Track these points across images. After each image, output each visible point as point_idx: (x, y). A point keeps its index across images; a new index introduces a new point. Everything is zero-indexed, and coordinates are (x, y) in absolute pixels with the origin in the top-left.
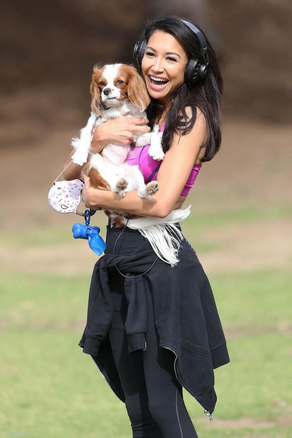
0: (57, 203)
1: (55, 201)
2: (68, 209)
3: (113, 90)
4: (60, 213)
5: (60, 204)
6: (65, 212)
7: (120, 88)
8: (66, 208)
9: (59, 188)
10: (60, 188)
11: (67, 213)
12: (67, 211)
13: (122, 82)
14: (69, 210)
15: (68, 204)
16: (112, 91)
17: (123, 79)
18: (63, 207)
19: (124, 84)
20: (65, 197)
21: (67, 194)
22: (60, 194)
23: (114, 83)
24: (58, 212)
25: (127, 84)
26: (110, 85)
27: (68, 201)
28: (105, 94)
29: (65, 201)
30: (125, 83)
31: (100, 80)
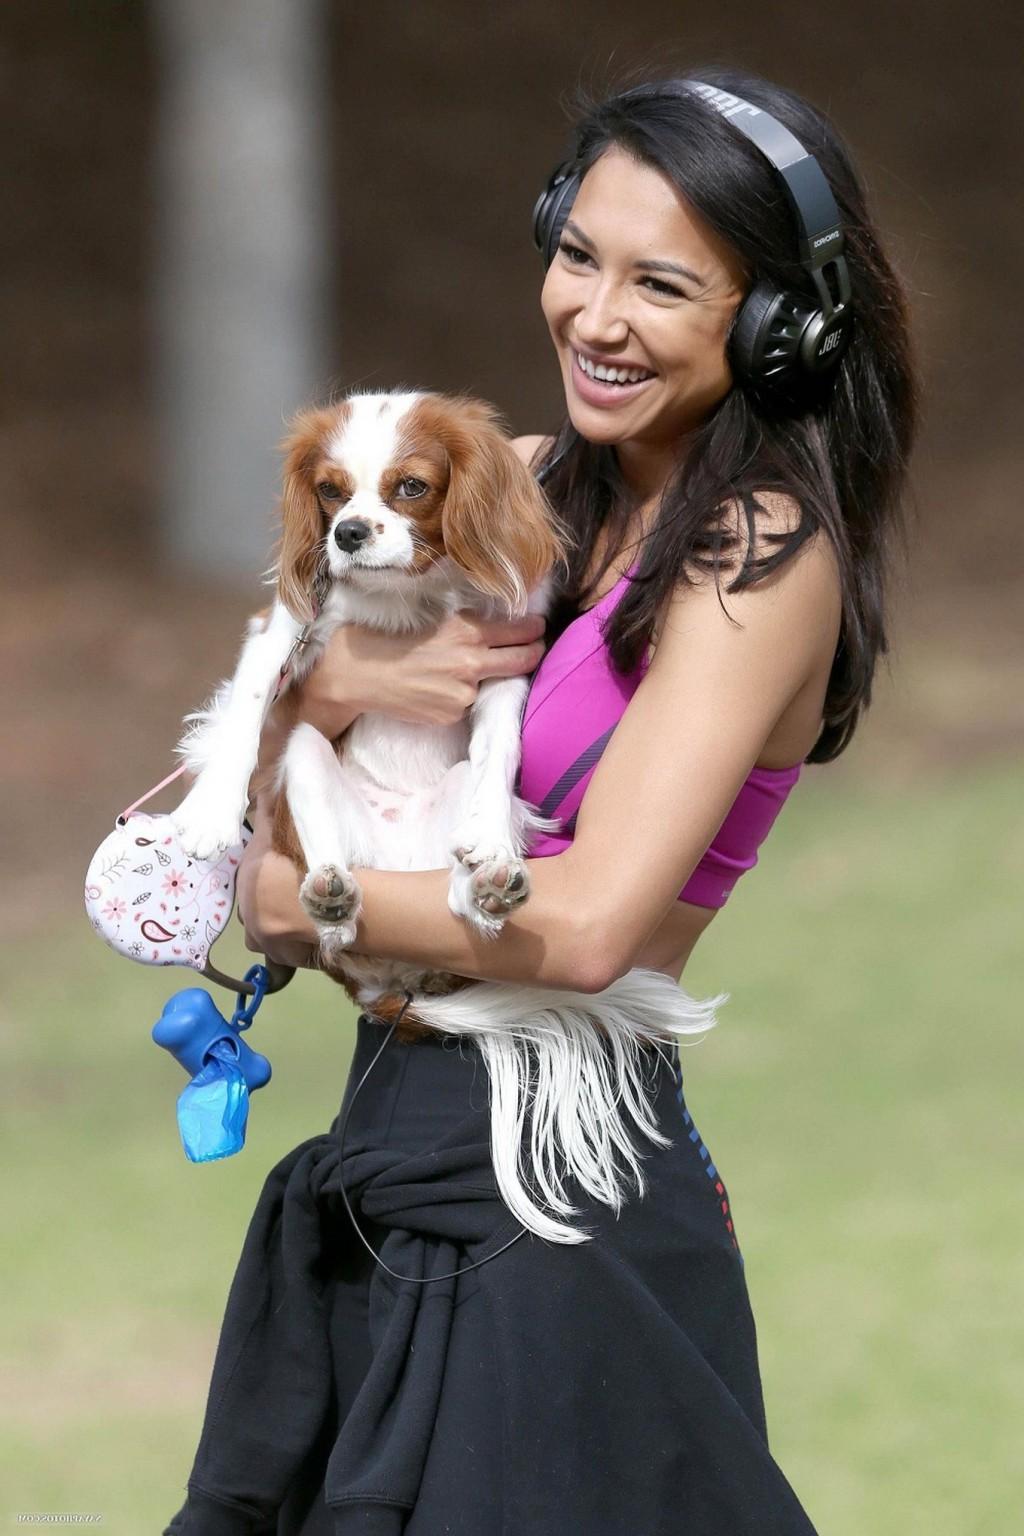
0: (124, 911)
1: (116, 900)
2: (175, 943)
3: (380, 527)
4: (133, 958)
5: (139, 915)
6: (156, 954)
7: (412, 515)
8: (162, 936)
9: (143, 842)
10: (149, 842)
11: (167, 964)
12: (165, 952)
13: (417, 485)
14: (177, 948)
15: (176, 923)
16: (375, 532)
17: (423, 470)
18: (151, 930)
19: (430, 496)
20: (163, 886)
21: (174, 872)
22: (144, 870)
23: (381, 494)
24: (122, 953)
25: (442, 490)
26: (365, 504)
27: (177, 908)
28: (341, 548)
29: (164, 907)
30: (434, 492)
31: (321, 476)
